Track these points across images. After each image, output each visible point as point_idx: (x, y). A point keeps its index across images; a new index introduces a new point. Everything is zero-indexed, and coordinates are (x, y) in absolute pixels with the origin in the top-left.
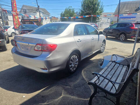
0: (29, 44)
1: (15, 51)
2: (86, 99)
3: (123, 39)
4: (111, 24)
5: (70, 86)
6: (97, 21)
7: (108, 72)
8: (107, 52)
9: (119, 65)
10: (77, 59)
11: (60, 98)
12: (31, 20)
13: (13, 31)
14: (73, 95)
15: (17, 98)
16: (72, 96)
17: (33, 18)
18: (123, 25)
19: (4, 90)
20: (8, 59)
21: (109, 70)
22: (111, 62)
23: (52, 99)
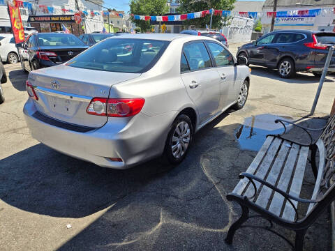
0: (72, 97)
1: (33, 113)
2: (219, 230)
3: (286, 73)
4: (256, 31)
5: (176, 197)
6: (221, 24)
7: (268, 166)
8: (253, 108)
9: (290, 146)
10: (188, 130)
11: (157, 227)
12: (53, 19)
13: (13, 47)
14: (187, 220)
15: (54, 232)
16: (184, 221)
17: (60, 13)
18: (287, 37)
19: (16, 209)
20: (11, 127)
21: (270, 158)
22: (270, 139)
23: (137, 231)
